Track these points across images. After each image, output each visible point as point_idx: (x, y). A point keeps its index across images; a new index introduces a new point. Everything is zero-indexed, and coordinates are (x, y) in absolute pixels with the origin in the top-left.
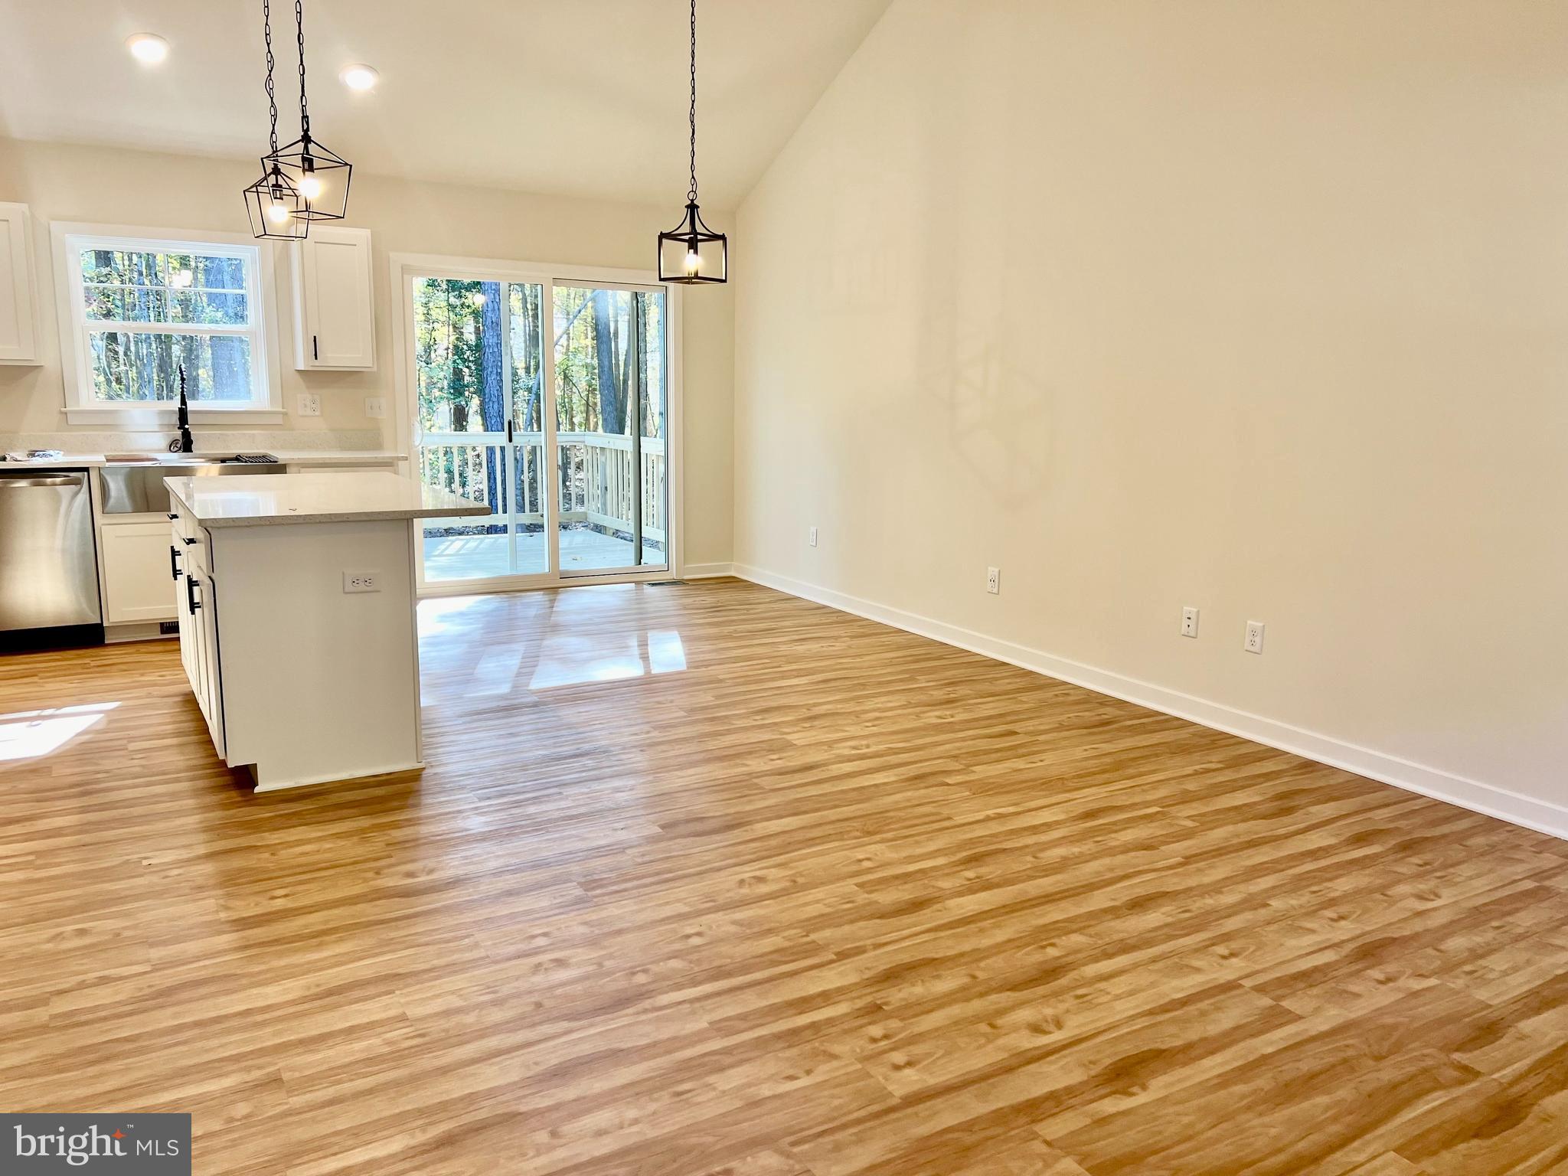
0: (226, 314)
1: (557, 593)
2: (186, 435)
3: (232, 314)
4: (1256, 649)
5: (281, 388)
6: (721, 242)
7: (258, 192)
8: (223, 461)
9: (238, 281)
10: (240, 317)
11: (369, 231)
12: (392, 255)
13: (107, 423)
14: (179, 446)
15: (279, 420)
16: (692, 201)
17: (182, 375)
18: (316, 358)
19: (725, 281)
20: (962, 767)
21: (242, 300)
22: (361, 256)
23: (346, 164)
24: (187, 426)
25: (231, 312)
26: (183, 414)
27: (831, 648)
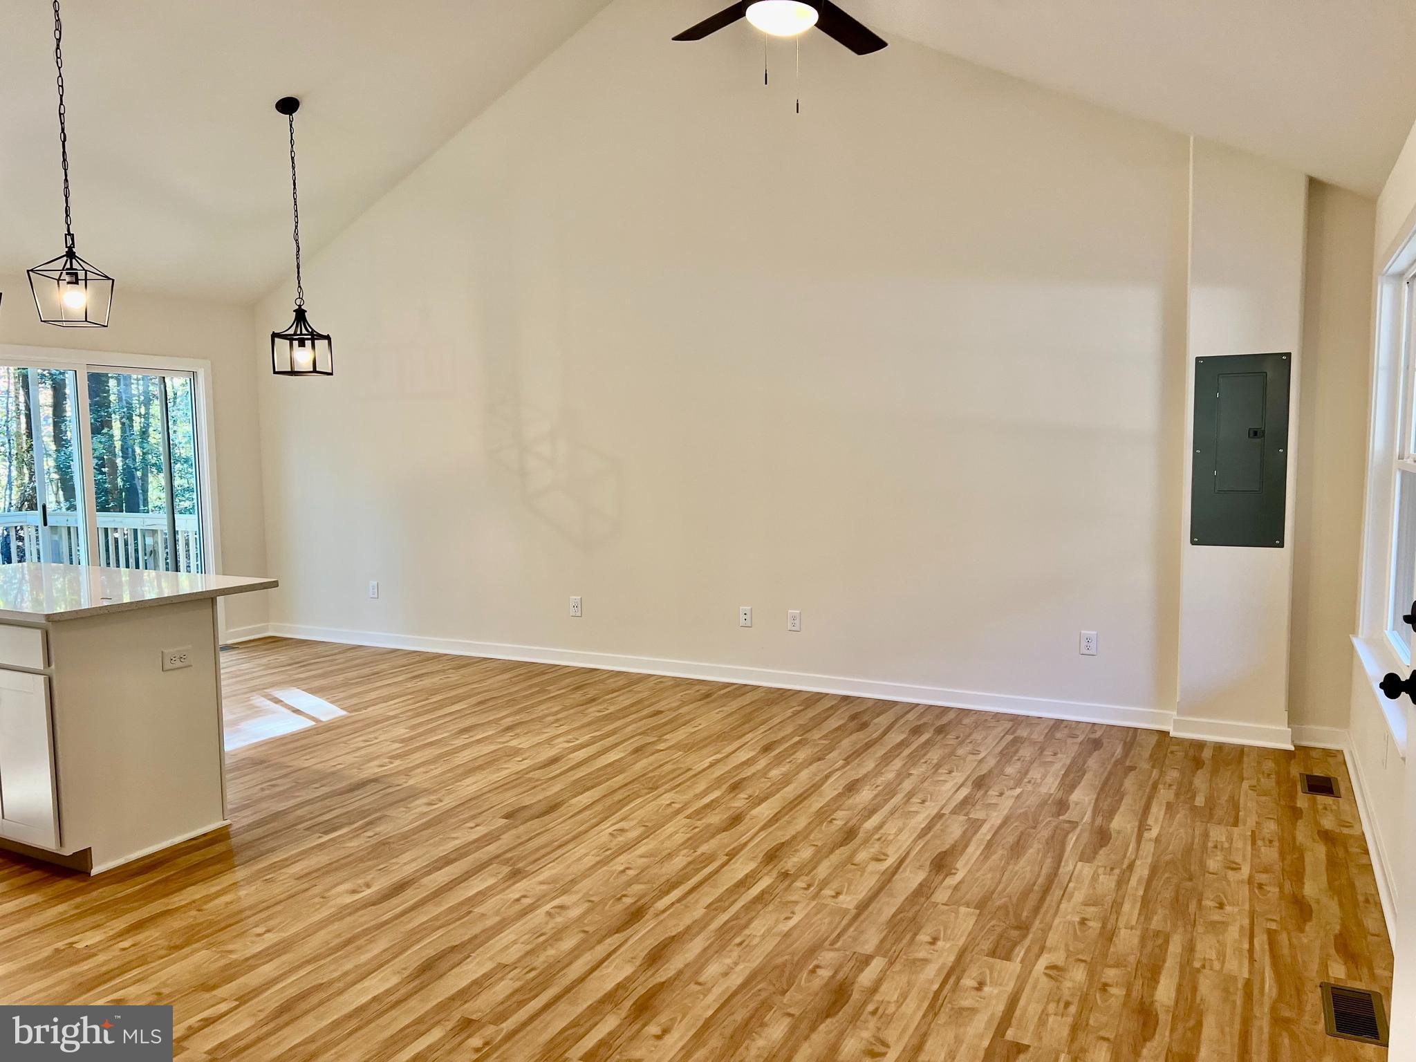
4: (796, 628)
6: (326, 342)
16: (300, 306)
19: (331, 374)
20: (655, 739)
23: (109, 279)
27: (449, 679)
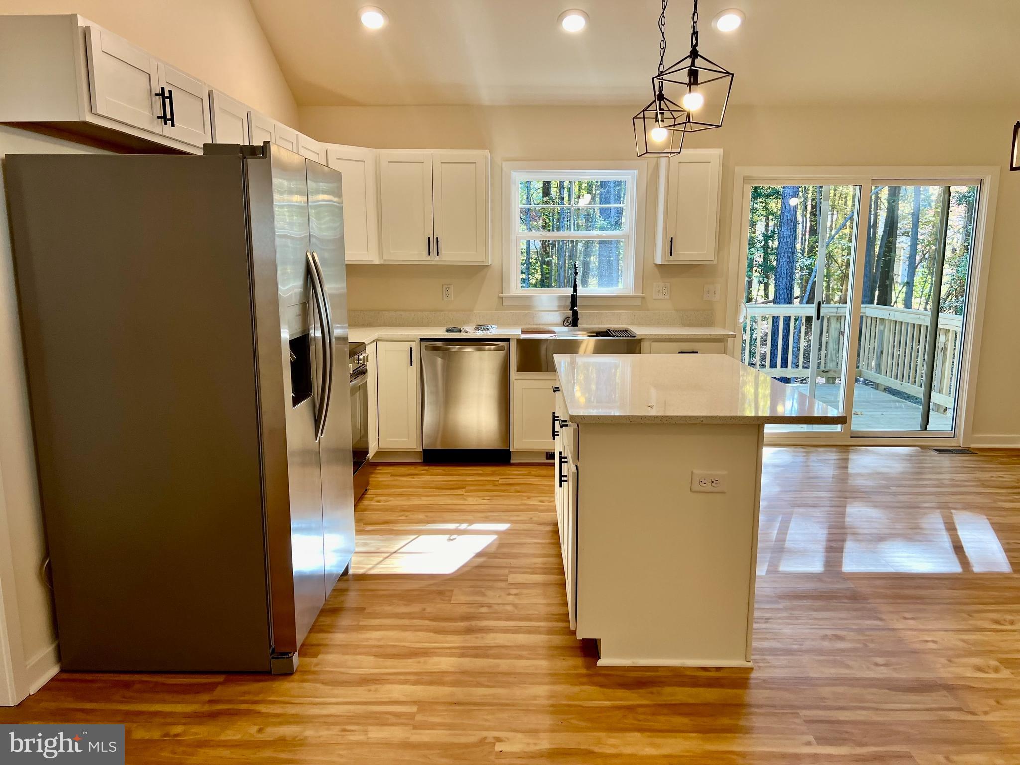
0: (610, 222)
1: (847, 452)
2: (575, 313)
3: (613, 223)
5: (642, 279)
7: (644, 118)
8: (598, 334)
9: (618, 199)
10: (617, 224)
11: (722, 150)
12: (737, 169)
13: (525, 305)
14: (569, 322)
15: (638, 302)
17: (576, 270)
18: (671, 255)
21: (619, 212)
22: (714, 170)
23: (728, 73)
24: (575, 308)
25: (613, 221)
26: (574, 298)
